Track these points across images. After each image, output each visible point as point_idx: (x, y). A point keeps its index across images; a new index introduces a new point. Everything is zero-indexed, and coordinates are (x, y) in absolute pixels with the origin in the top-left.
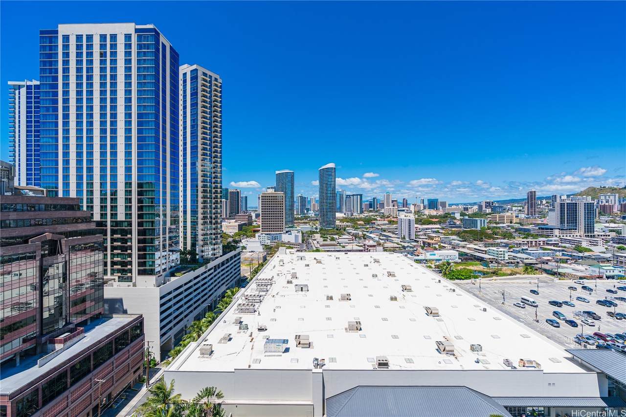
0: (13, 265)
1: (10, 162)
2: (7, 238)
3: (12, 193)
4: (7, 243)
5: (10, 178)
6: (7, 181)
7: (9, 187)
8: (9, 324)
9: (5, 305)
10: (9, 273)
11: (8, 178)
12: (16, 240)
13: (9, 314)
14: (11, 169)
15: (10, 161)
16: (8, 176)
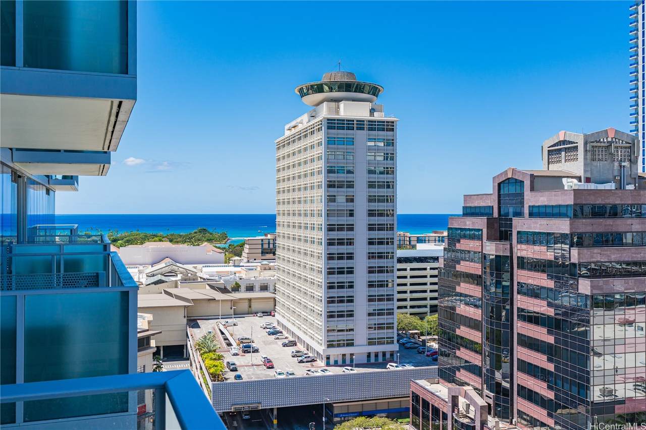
0: (637, 310)
1: (631, 133)
2: (628, 264)
3: (635, 186)
4: (628, 271)
5: (632, 160)
6: (629, 166)
7: (631, 175)
8: (631, 411)
9: (626, 376)
10: (630, 323)
11: (630, 160)
12: (640, 266)
13: (631, 394)
14: (634, 144)
15: (631, 131)
16: (630, 156)
